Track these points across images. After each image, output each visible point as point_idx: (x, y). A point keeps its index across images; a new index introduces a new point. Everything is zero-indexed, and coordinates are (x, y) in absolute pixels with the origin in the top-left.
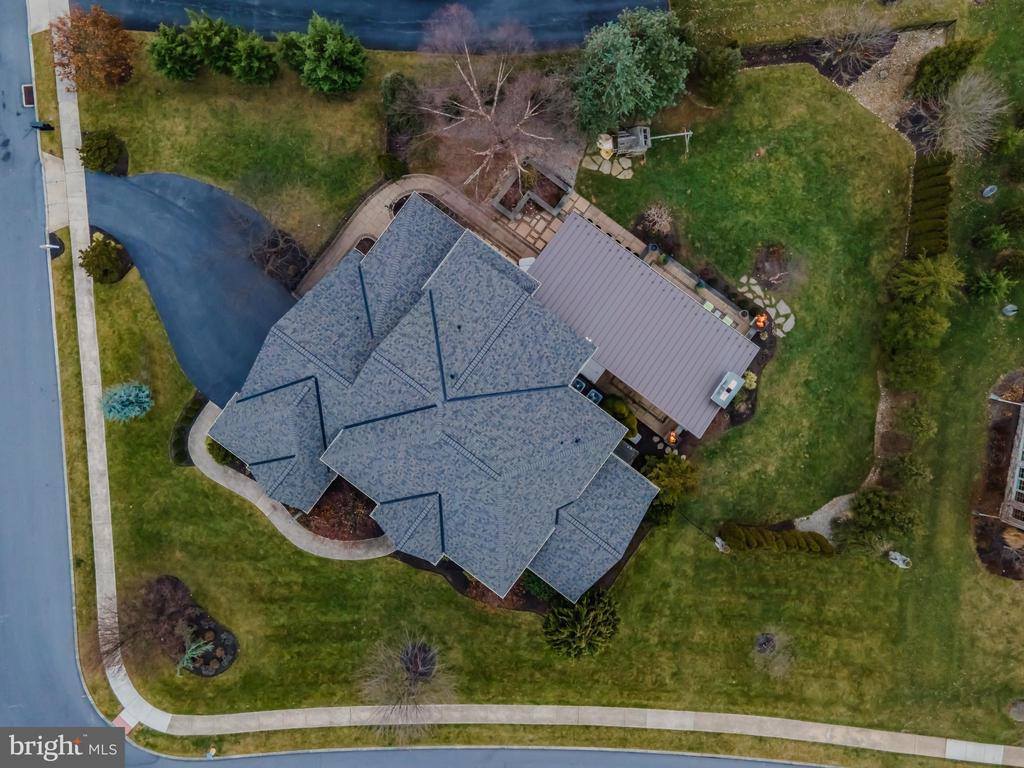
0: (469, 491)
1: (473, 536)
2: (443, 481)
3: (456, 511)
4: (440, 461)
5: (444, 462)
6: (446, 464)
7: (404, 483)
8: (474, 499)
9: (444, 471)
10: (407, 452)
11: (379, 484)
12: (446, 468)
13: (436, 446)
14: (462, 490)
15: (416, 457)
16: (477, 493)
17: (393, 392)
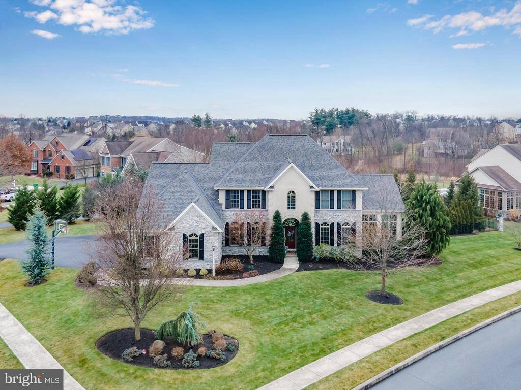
0: (300, 148)
1: (322, 167)
2: (285, 153)
3: (304, 161)
4: (277, 145)
5: (279, 144)
6: (280, 144)
7: (268, 167)
8: (306, 150)
9: (282, 148)
10: (259, 151)
11: (256, 177)
12: (282, 145)
13: (270, 140)
14: (297, 150)
15: (265, 151)
16: (304, 147)
17: (233, 151)
